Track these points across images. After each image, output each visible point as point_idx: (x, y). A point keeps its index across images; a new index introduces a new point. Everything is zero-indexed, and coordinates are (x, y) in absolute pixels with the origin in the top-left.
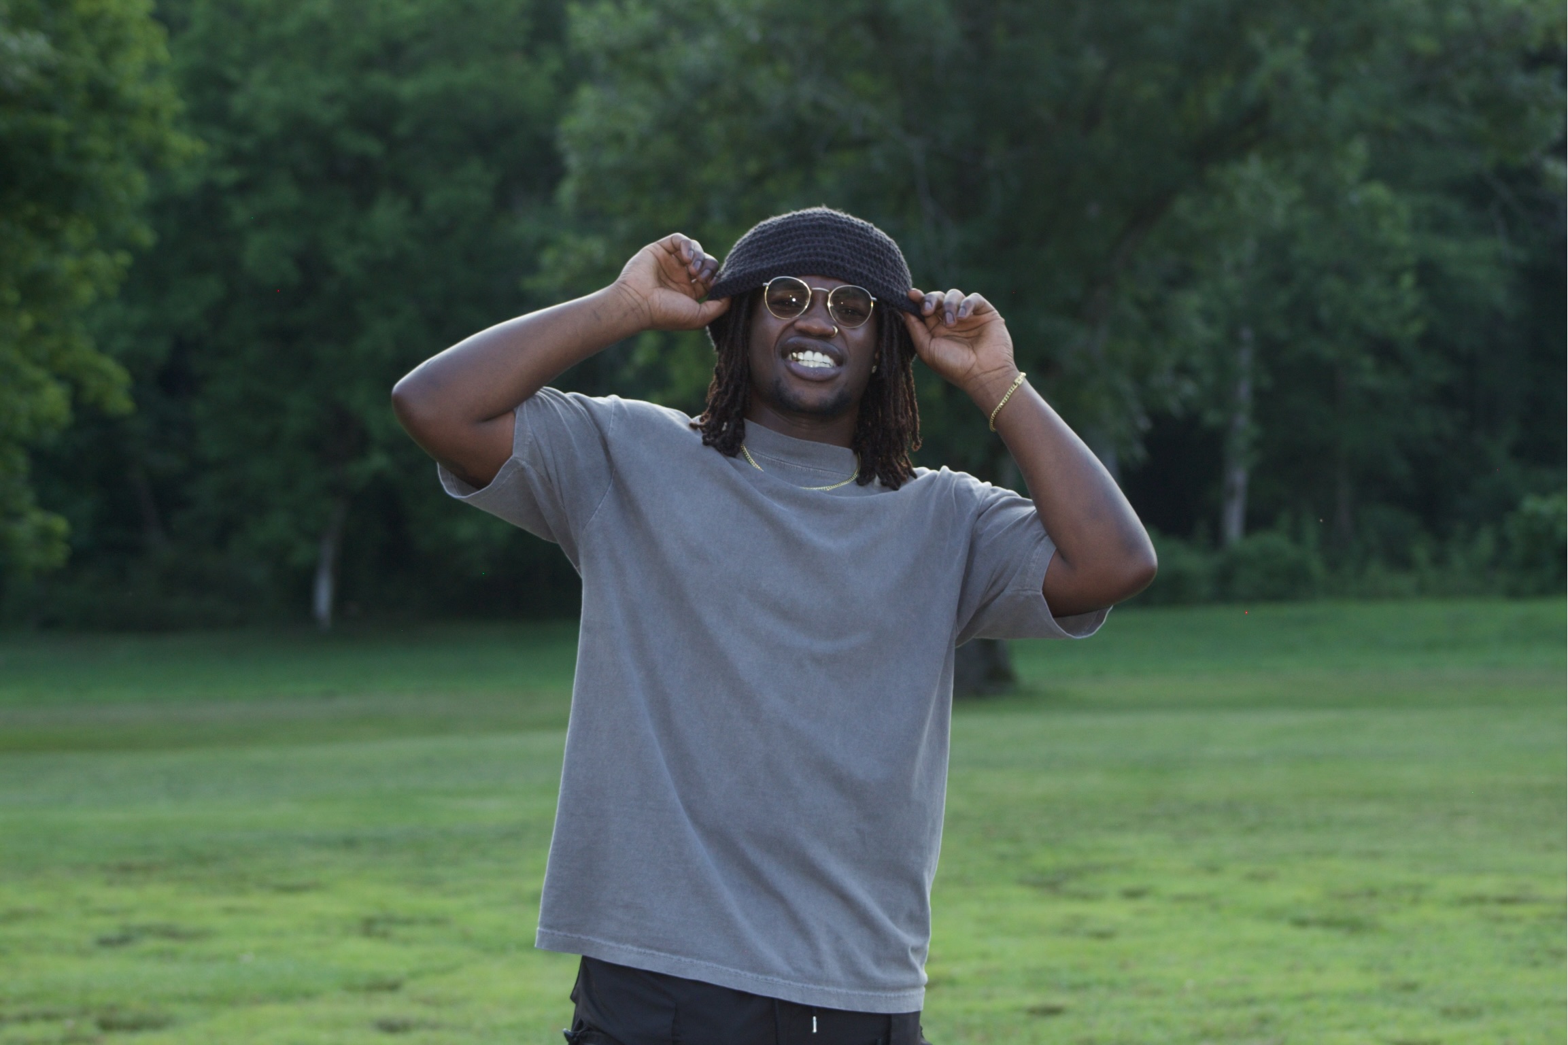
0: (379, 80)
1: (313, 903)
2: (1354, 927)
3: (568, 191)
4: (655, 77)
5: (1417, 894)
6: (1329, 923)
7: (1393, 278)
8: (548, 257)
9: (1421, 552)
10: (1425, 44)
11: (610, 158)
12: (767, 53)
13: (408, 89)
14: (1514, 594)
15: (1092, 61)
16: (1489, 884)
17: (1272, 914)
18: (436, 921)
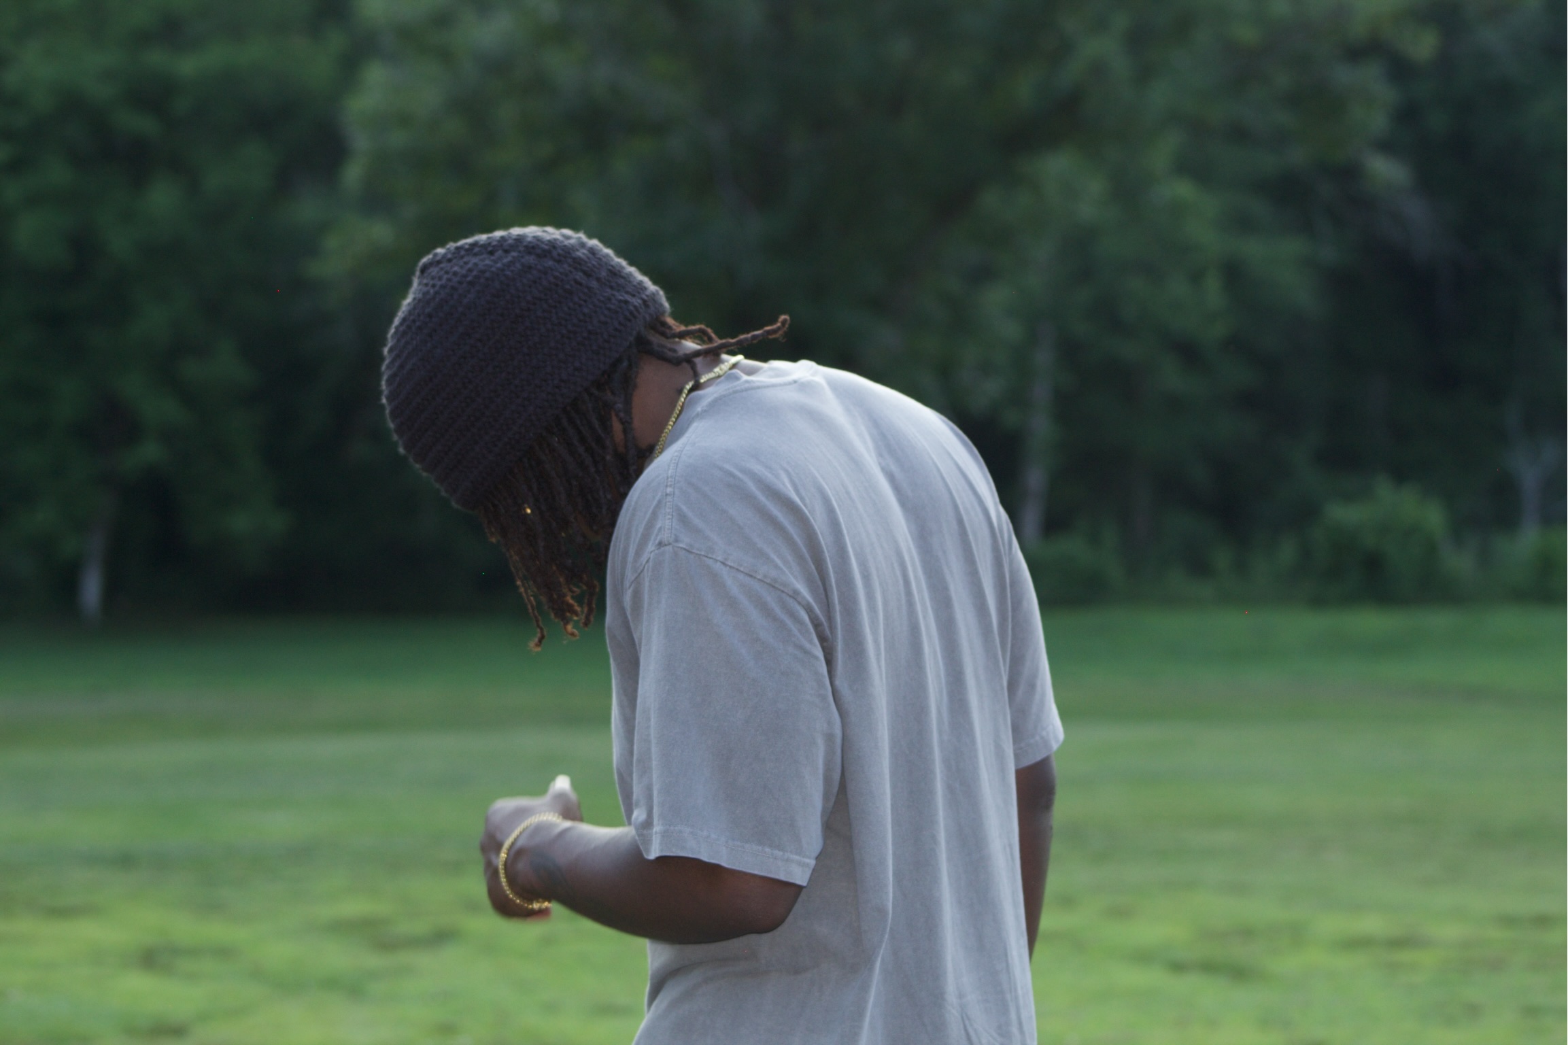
0: (156, 58)
1: (89, 931)
2: (1239, 973)
3: (353, 174)
4: (445, 56)
5: (1297, 935)
6: (1209, 968)
7: (1196, 277)
8: (332, 242)
9: (1222, 558)
10: (1247, 34)
11: (398, 139)
12: (560, 34)
13: (188, 66)
14: (1318, 602)
15: (900, 48)
16: (1372, 924)
17: (1143, 957)
18: (224, 952)
